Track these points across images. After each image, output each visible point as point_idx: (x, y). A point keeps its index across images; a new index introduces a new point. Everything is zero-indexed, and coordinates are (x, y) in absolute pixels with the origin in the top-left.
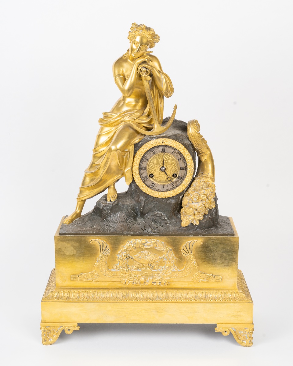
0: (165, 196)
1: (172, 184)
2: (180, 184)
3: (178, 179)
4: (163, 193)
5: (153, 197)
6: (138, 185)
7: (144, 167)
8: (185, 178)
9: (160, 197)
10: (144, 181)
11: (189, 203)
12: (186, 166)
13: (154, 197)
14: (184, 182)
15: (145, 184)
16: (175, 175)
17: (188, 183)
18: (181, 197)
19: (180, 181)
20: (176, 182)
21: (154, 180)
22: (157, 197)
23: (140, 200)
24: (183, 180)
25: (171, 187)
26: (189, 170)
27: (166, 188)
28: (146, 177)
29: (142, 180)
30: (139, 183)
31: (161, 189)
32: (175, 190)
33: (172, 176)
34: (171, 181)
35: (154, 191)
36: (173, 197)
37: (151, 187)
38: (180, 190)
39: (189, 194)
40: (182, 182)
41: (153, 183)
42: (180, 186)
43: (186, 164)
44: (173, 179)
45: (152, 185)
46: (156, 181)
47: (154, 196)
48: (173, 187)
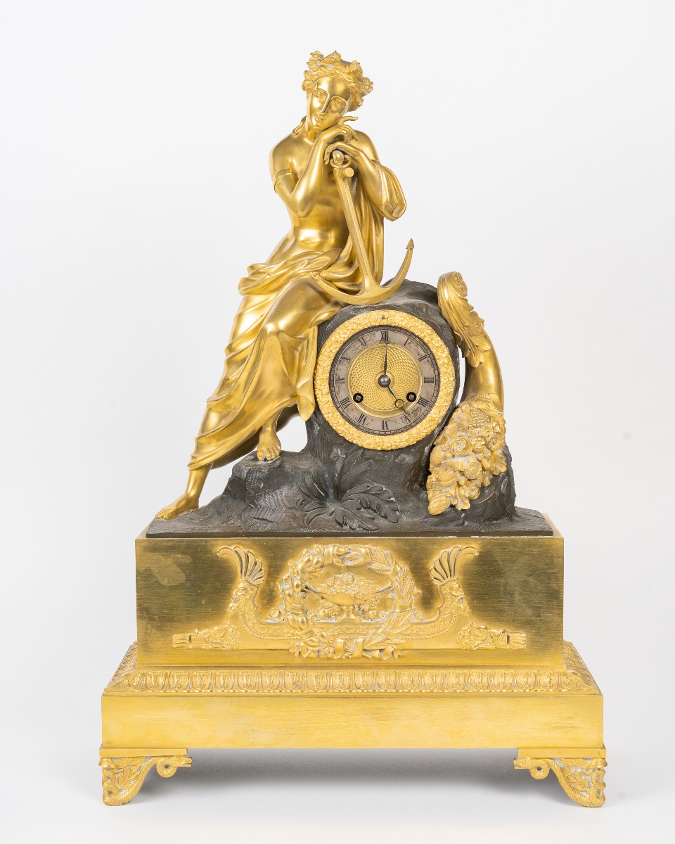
0: (389, 445)
1: (407, 416)
2: (425, 416)
3: (418, 405)
4: (386, 438)
5: (362, 448)
6: (327, 419)
7: (341, 377)
8: (435, 402)
9: (379, 449)
10: (342, 411)
11: (445, 458)
12: (437, 373)
13: (364, 449)
14: (434, 411)
15: (344, 417)
16: (412, 396)
17: (443, 413)
18: (427, 450)
19: (423, 409)
20: (415, 411)
21: (365, 407)
22: (371, 447)
23: (332, 456)
24: (431, 407)
25: (405, 425)
26: (445, 382)
27: (391, 427)
28: (347, 400)
29: (338, 409)
30: (330, 415)
31: (381, 429)
32: (414, 431)
33: (405, 399)
34: (402, 409)
35: (364, 434)
36: (409, 447)
37: (357, 423)
38: (425, 431)
39: (445, 438)
40: (428, 412)
41: (362, 415)
42: (424, 421)
43: (438, 368)
44: (407, 405)
45: (360, 420)
46: (369, 410)
47: (366, 447)
48: (409, 423)
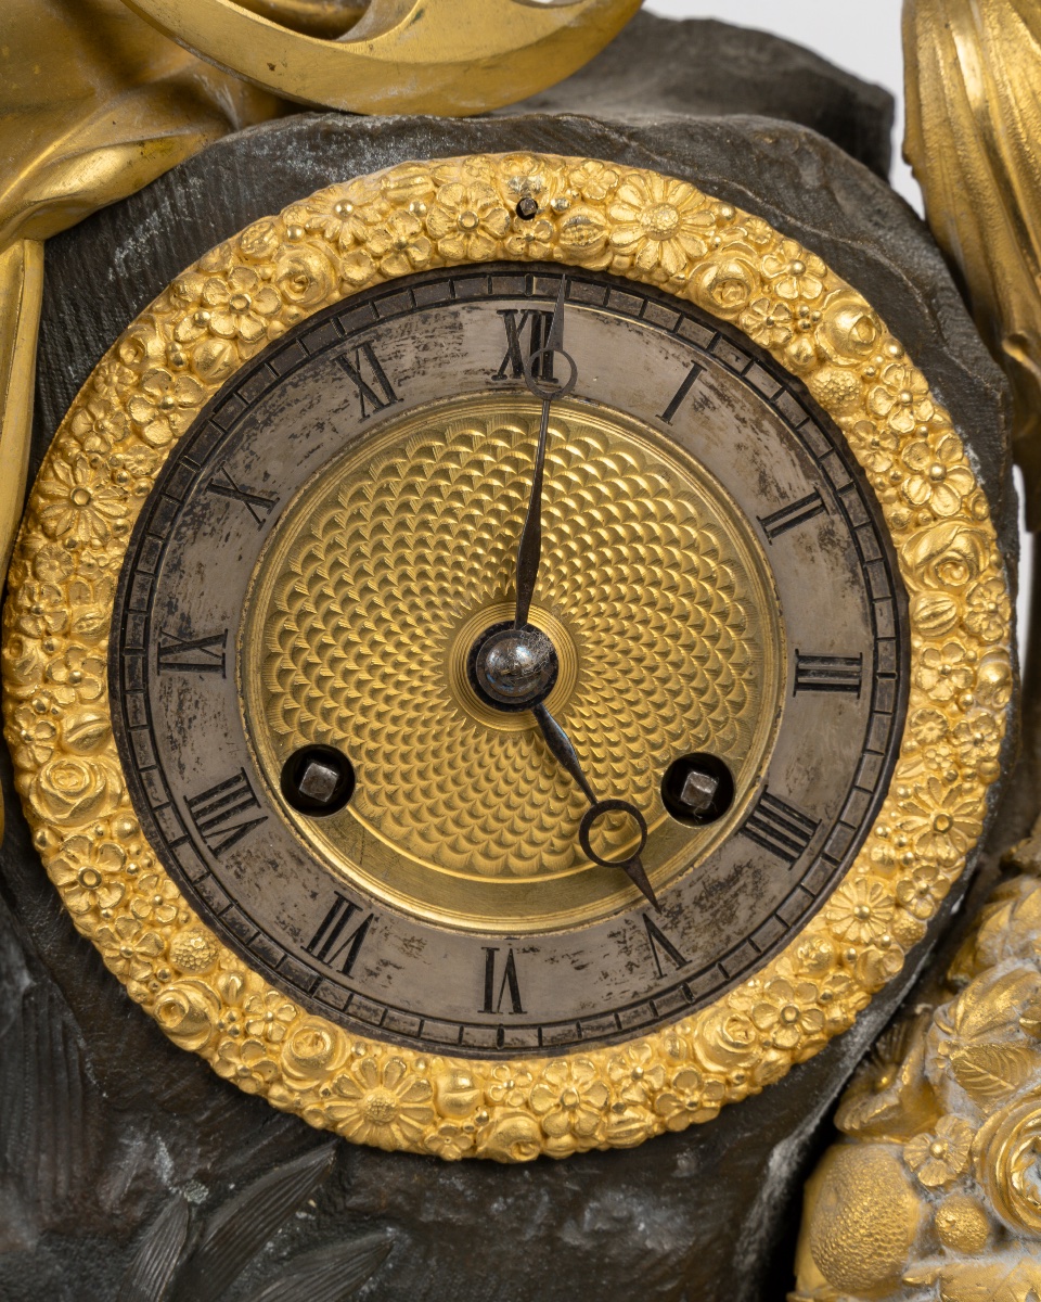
0: (525, 1125)
1: (659, 921)
2: (792, 926)
3: (745, 849)
4: (503, 1078)
5: (327, 1136)
6: (86, 924)
7: (202, 626)
8: (861, 832)
9: (452, 1151)
10: (193, 868)
11: (931, 1241)
12: (886, 627)
13: (347, 1148)
14: (848, 898)
15: (209, 915)
16: (703, 785)
17: (917, 915)
18: (781, 1161)
19: (780, 879)
20: (718, 892)
21: (364, 851)
22: (396, 1136)
23: (113, 1190)
24: (835, 865)
25: (640, 983)
26: (944, 691)
27: (547, 996)
28: (237, 790)
29: (166, 851)
30: (108, 899)
31: (467, 1002)
32: (708, 1029)
33: (648, 798)
34: (628, 871)
35: (348, 1043)
36: (663, 1143)
37: (304, 964)
38: (787, 1038)
39: (928, 1095)
40: (815, 900)
41: (344, 905)
42: (782, 966)
43: (898, 593)
44: (668, 844)
45: (321, 943)
46: (390, 869)
47: (359, 1132)
48: (674, 975)
